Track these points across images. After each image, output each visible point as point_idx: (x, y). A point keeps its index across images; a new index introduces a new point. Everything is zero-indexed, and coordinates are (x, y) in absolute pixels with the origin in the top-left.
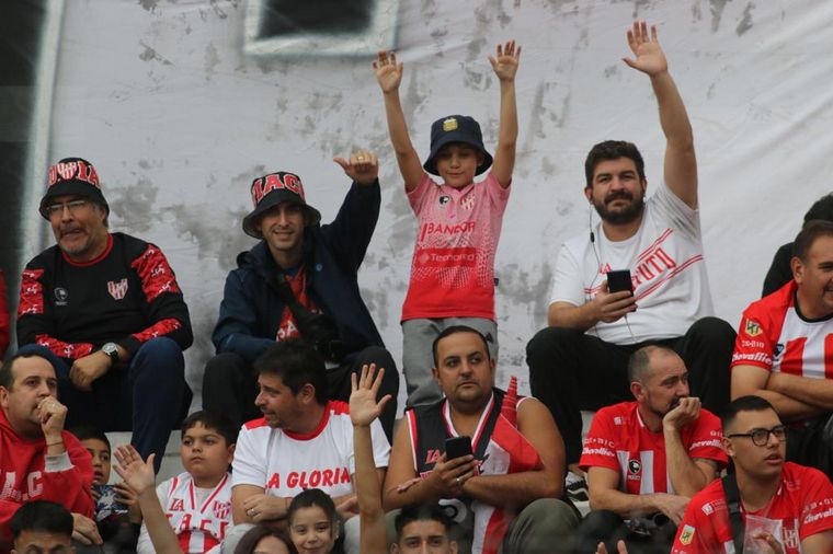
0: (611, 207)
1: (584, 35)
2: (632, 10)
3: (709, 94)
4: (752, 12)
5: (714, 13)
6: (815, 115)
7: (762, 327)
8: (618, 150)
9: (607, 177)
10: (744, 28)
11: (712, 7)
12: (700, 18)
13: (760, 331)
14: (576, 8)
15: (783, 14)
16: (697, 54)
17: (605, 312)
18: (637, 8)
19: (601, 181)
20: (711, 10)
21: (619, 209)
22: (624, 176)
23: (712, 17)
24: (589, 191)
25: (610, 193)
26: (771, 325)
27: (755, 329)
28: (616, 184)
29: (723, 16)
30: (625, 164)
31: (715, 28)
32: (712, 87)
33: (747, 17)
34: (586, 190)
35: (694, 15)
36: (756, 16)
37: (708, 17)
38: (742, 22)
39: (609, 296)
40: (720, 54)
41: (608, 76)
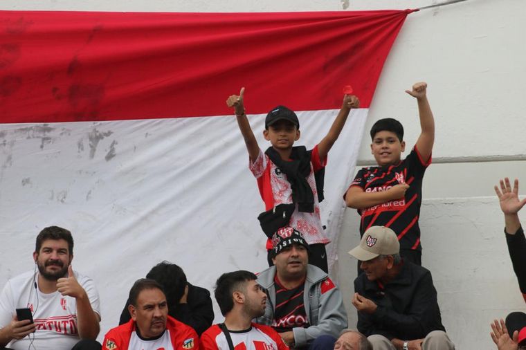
0: (48, 269)
1: (9, 158)
2: (40, 143)
3: (88, 198)
4: (115, 146)
5: (91, 147)
6: (154, 212)
7: (116, 344)
8: (60, 234)
9: (49, 250)
10: (110, 156)
11: (91, 142)
12: (82, 149)
13: (115, 347)
14: (5, 141)
15: (135, 148)
16: (80, 172)
17: (15, 333)
18: (43, 143)
19: (45, 252)
20: (90, 145)
21: (53, 272)
22: (60, 251)
23: (90, 149)
24: (36, 255)
25: (50, 260)
26: (122, 342)
27: (112, 345)
28: (54, 256)
29: (97, 149)
30: (62, 244)
31: (92, 156)
32: (90, 193)
33: (112, 150)
34: (34, 253)
35: (79, 147)
36: (118, 149)
37: (87, 149)
38: (109, 153)
39: (18, 322)
40: (95, 172)
41: (24, 185)
